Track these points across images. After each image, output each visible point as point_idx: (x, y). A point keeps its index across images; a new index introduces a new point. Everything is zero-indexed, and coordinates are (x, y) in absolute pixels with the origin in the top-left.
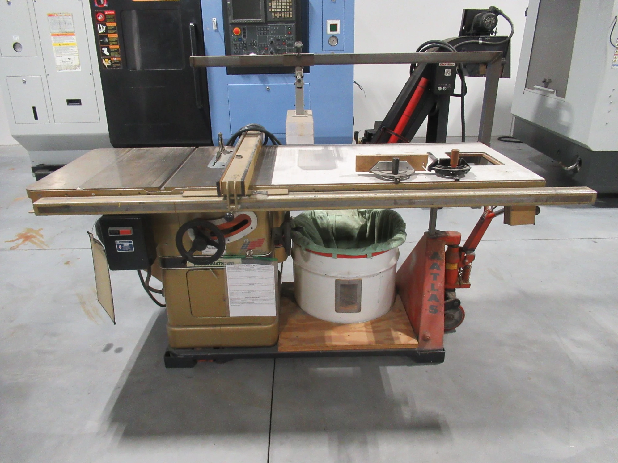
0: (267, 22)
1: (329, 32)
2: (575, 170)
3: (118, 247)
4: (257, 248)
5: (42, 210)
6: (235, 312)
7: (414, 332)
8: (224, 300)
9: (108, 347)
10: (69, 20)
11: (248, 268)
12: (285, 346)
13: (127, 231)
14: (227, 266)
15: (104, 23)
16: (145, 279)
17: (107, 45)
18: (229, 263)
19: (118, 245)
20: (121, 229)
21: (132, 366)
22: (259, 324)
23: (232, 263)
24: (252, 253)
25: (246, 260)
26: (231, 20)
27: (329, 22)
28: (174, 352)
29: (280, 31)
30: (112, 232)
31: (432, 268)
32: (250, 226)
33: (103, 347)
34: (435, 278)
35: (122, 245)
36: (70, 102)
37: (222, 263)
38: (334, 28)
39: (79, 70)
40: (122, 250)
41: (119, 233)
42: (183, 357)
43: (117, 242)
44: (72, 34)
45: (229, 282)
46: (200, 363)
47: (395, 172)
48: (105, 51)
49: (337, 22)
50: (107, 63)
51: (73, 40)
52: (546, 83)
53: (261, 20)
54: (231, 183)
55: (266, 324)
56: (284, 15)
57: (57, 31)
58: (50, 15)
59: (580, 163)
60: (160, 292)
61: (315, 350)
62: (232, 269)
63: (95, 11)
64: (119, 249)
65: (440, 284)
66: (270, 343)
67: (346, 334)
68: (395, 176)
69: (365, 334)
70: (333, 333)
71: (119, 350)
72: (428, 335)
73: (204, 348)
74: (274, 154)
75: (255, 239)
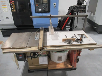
0: (42, 3)
1: (54, 5)
2: (96, 28)
5: (4, 53)
7: (71, 65)
10: (5, 3)
14: (39, 57)
15: (12, 3)
17: (13, 8)
26: (36, 3)
27: (54, 3)
29: (45, 5)
31: (74, 54)
34: (75, 56)
36: (6, 18)
38: (55, 4)
39: (8, 12)
42: (31, 71)
44: (6, 5)
46: (34, 72)
47: (70, 42)
48: (12, 9)
49: (55, 3)
50: (13, 11)
51: (6, 6)
52: (91, 12)
53: (41, 3)
54: (40, 48)
56: (46, 2)
57: (3, 5)
58: (1, 2)
59: (97, 27)
63: (10, 1)
64: (20, 58)
65: (76, 57)
67: (60, 65)
68: (70, 43)
69: (63, 65)
70: (57, 65)
72: (74, 66)
74: (46, 34)
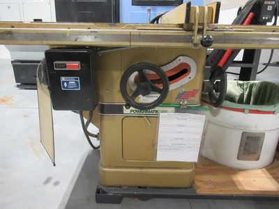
3: (63, 84)
4: (191, 98)
6: (161, 157)
8: (153, 146)
9: (48, 181)
11: (180, 117)
12: (203, 189)
13: (75, 65)
14: (161, 115)
16: (85, 123)
18: (162, 112)
19: (63, 82)
20: (68, 63)
21: (67, 200)
22: (181, 168)
23: (166, 112)
24: (186, 103)
25: (179, 109)
28: (105, 189)
30: (58, 66)
32: (189, 76)
33: (44, 180)
35: (68, 82)
37: (157, 112)
40: (67, 88)
41: (65, 67)
42: (112, 194)
43: (63, 79)
45: (161, 129)
55: (187, 169)
60: (96, 136)
61: (229, 193)
62: (165, 117)
64: (64, 87)
66: (187, 185)
67: (251, 179)
69: (267, 179)
70: (240, 179)
71: (56, 184)
73: (130, 187)
75: (191, 90)
